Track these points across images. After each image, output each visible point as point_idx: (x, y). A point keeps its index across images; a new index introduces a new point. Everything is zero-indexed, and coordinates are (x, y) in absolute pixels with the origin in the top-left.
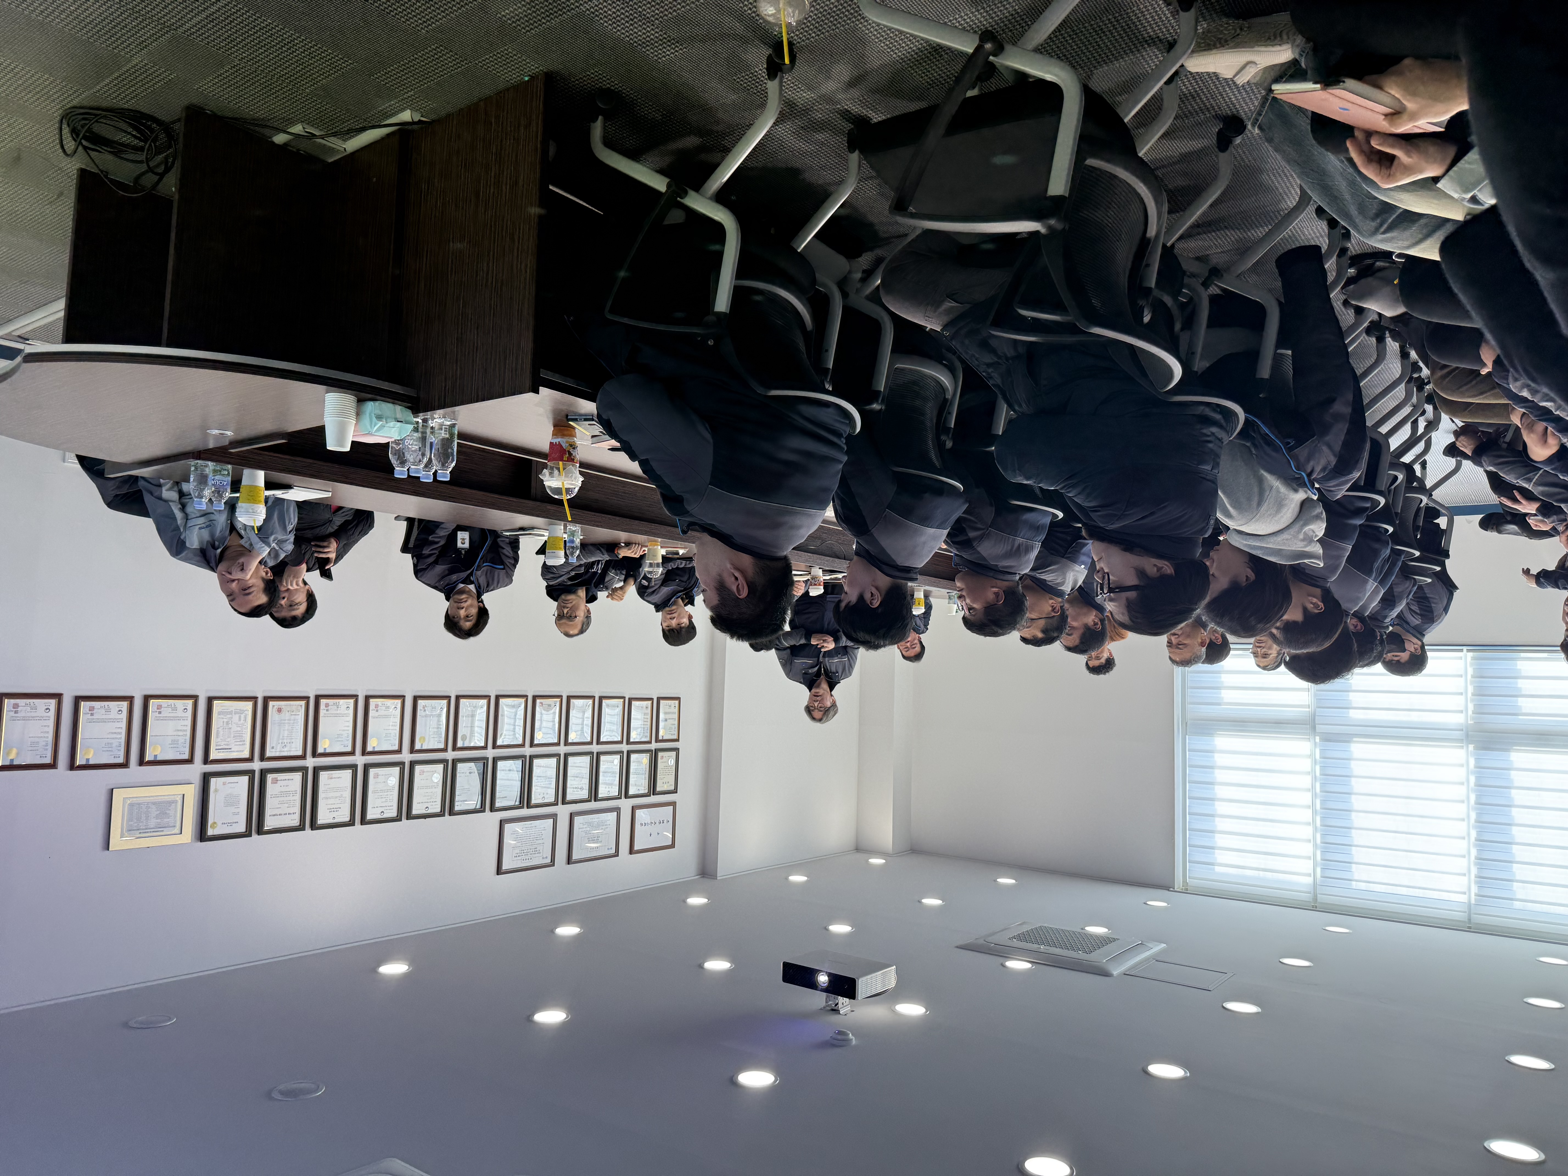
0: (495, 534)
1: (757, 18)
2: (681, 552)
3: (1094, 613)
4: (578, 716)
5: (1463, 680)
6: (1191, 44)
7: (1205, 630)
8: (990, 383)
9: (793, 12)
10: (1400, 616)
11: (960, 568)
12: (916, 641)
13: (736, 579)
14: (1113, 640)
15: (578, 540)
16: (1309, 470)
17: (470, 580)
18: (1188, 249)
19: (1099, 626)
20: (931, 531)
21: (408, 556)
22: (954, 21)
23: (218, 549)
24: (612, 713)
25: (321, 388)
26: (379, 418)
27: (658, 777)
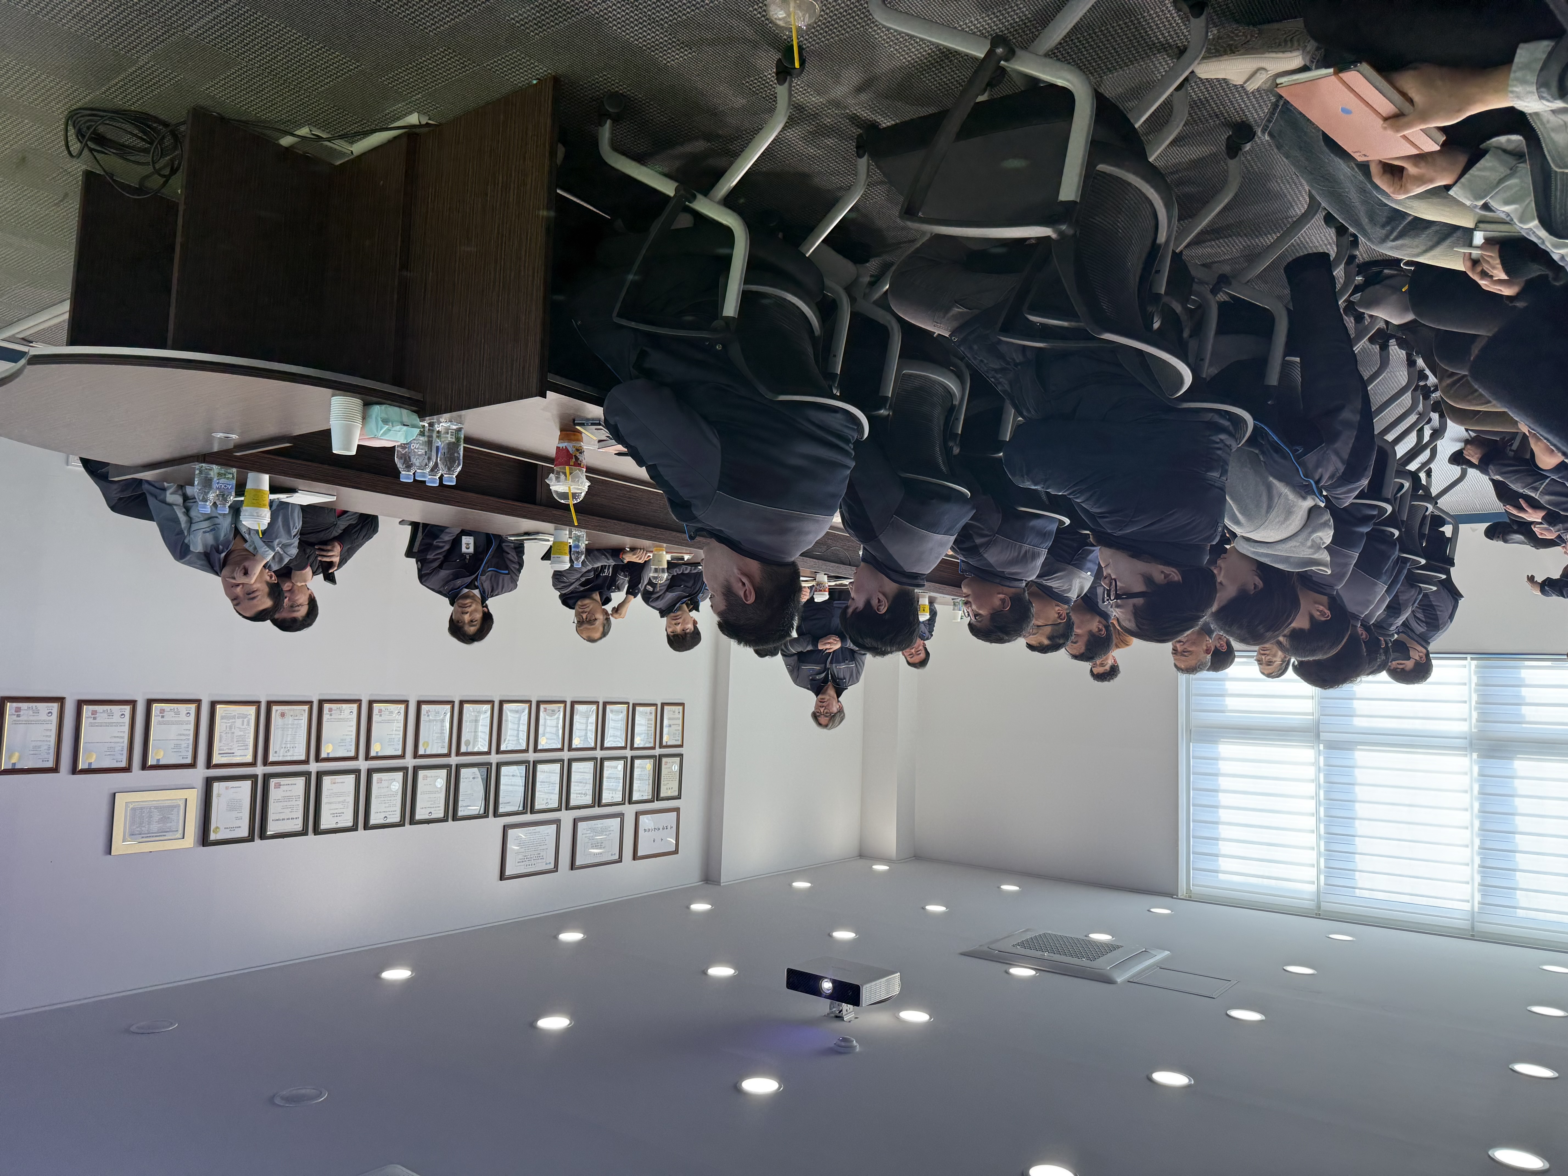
0: (500, 539)
1: (767, 22)
2: (686, 557)
3: (1098, 619)
4: (582, 721)
5: (1467, 687)
6: (1202, 50)
7: (1211, 638)
8: (999, 388)
9: (804, 16)
10: (1404, 624)
11: (967, 574)
12: (921, 648)
13: (744, 584)
14: (1117, 647)
15: (584, 545)
16: (1317, 478)
17: (475, 585)
18: (1196, 256)
19: (1104, 632)
20: (938, 537)
21: (413, 561)
22: (965, 26)
23: (222, 552)
24: (616, 719)
25: (328, 391)
26: (385, 421)
27: (662, 783)
